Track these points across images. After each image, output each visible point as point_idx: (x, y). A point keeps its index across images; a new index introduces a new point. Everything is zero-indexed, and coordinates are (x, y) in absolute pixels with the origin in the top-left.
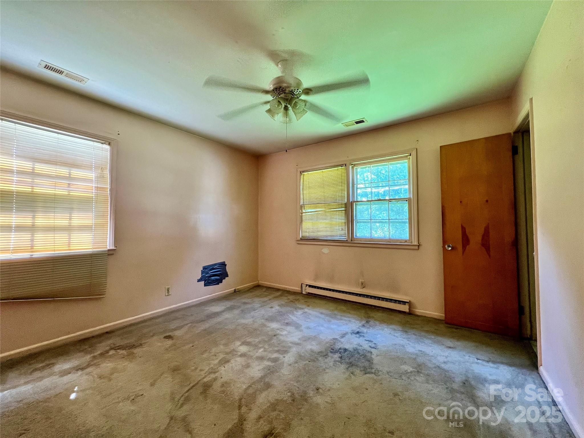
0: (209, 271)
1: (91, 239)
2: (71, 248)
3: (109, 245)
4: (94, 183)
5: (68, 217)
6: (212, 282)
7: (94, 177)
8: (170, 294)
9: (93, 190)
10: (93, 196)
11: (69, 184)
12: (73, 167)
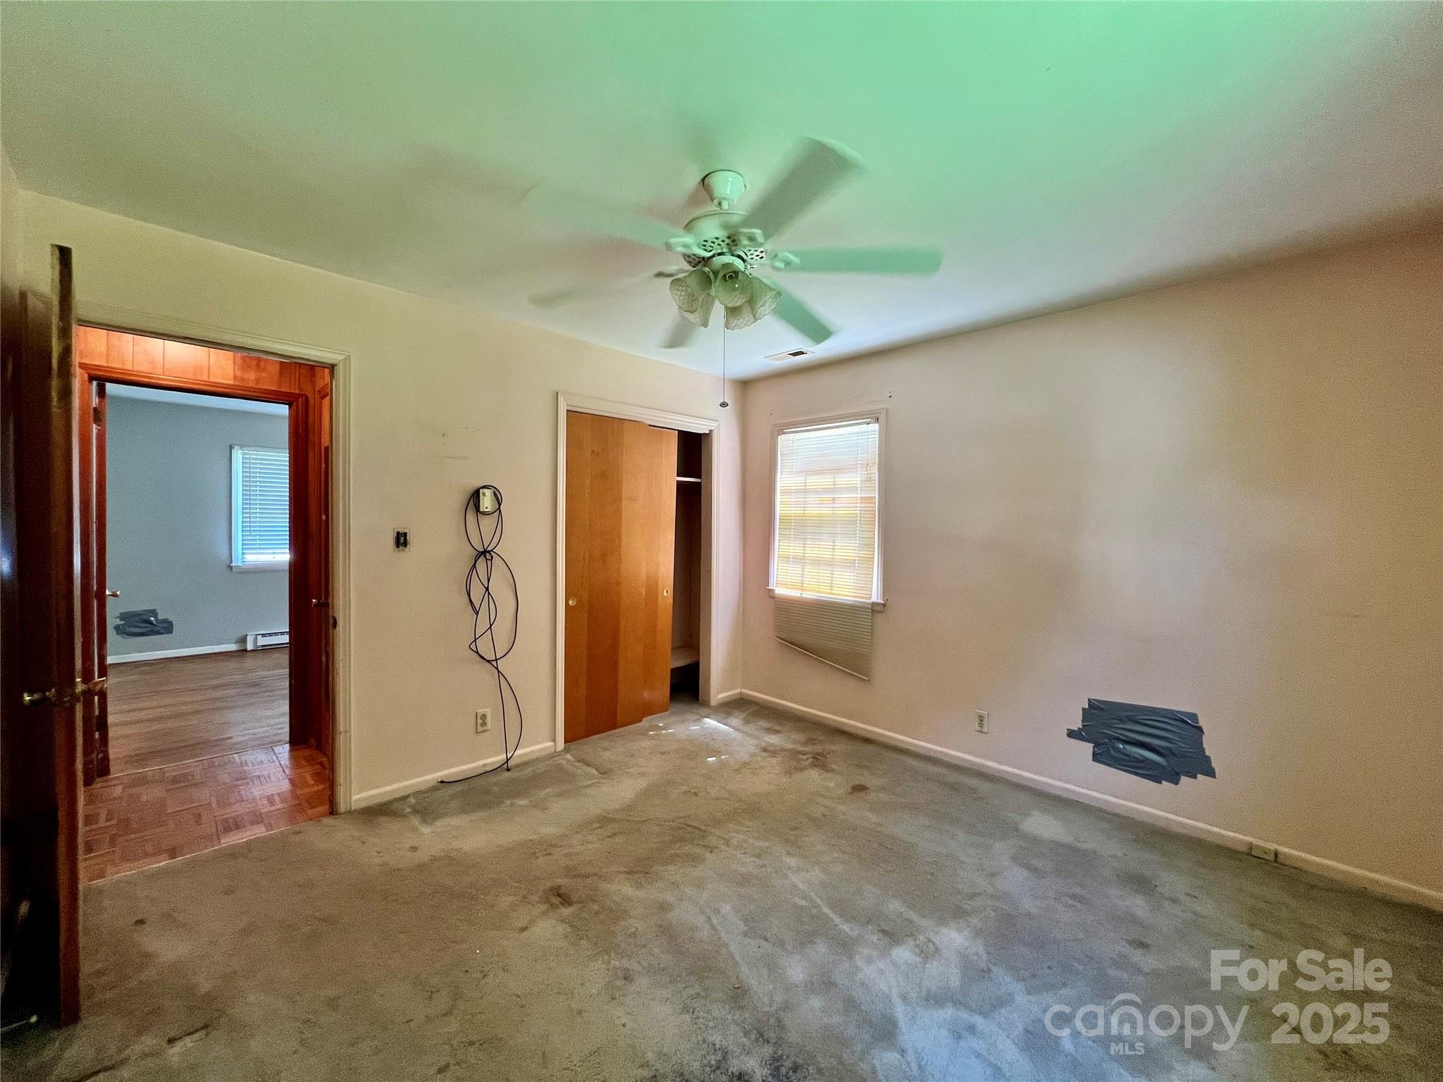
0: (1114, 721)
1: (852, 581)
2: (833, 591)
3: (875, 595)
4: (859, 492)
5: (831, 547)
6: (1126, 761)
7: (859, 482)
8: (985, 730)
9: (857, 503)
10: (857, 514)
11: (834, 498)
12: (838, 473)
